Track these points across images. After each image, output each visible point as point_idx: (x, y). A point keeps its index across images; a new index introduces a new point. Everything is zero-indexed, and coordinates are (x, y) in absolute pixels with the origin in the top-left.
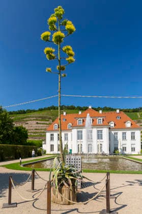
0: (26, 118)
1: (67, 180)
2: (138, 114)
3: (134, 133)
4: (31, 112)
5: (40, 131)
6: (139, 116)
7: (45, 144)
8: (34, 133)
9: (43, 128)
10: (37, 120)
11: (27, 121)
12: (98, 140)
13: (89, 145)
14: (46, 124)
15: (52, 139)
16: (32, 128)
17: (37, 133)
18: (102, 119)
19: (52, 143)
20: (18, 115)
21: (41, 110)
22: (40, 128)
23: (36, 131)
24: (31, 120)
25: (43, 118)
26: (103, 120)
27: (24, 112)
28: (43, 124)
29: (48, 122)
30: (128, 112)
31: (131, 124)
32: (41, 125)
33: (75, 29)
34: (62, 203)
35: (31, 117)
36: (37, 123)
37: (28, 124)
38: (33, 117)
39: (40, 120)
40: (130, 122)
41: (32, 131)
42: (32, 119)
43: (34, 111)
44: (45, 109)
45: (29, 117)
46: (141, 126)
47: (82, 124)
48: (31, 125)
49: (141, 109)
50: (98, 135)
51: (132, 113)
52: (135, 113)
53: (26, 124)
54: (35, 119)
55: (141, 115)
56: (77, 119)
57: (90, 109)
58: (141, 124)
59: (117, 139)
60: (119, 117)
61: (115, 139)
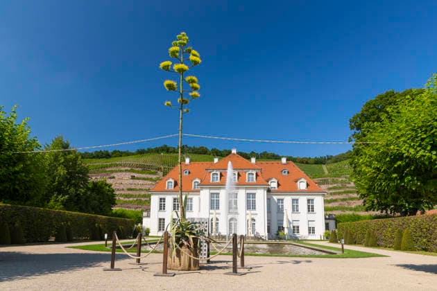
0: (111, 166)
1: (187, 239)
2: (324, 167)
3: (312, 200)
4: (120, 156)
5: (138, 193)
6: (326, 172)
7: (148, 216)
8: (126, 196)
9: (143, 187)
10: (133, 171)
11: (112, 172)
12: (248, 212)
13: (231, 219)
14: (151, 180)
15: (162, 207)
16: (122, 187)
17: (131, 196)
18: (254, 172)
19: (162, 215)
20: (94, 160)
21: (141, 152)
22: (138, 187)
23: (130, 192)
24: (121, 171)
25: (145, 169)
26: (257, 175)
27: (107, 156)
28: (144, 179)
29: (154, 177)
30: (307, 163)
31: (308, 185)
32: (141, 182)
33: (200, 61)
34: (179, 268)
35: (121, 165)
36: (133, 178)
37: (114, 177)
38: (125, 165)
39: (138, 172)
40: (305, 181)
41: (123, 192)
42: (123, 169)
43: (128, 154)
44: (150, 151)
45: (117, 165)
46: (330, 189)
47: (219, 181)
48: (120, 181)
49: (330, 158)
50: (248, 202)
51: (314, 165)
52: (320, 165)
53: (110, 178)
54: (129, 169)
55: (329, 170)
56: (210, 172)
57: (234, 154)
58: (331, 186)
59: (282, 210)
60: (286, 171)
61: (279, 210)
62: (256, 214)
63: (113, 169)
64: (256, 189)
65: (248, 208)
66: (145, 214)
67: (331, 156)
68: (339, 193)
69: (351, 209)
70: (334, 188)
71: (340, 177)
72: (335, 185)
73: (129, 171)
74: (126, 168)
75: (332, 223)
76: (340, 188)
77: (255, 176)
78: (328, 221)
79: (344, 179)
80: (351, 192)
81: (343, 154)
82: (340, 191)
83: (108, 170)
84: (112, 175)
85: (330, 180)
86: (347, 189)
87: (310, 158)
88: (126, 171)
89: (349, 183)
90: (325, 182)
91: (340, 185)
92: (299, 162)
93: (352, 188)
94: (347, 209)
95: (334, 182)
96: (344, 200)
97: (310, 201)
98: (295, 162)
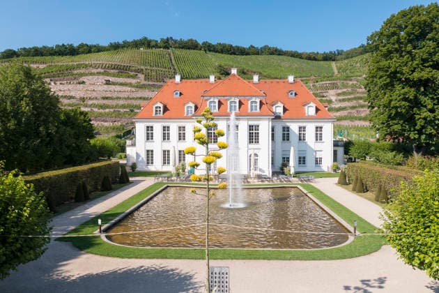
0: (79, 67)
2: (333, 64)
3: (321, 128)
4: (90, 52)
5: (114, 103)
6: (336, 71)
7: (134, 145)
8: (101, 107)
9: (121, 95)
10: (108, 74)
11: (82, 75)
12: (251, 146)
14: (130, 85)
15: (149, 137)
16: (94, 95)
17: (108, 107)
18: (258, 100)
19: (150, 146)
20: (56, 58)
21: (115, 47)
22: (115, 95)
23: (105, 102)
24: (91, 74)
25: (122, 70)
26: (261, 104)
27: (71, 51)
28: (121, 84)
29: (133, 81)
30: (315, 59)
31: (317, 110)
32: (118, 88)
35: (91, 66)
36: (108, 83)
37: (83, 83)
38: (96, 67)
39: (114, 76)
40: (314, 105)
41: (96, 102)
42: (95, 71)
43: (99, 49)
44: (126, 45)
45: (86, 66)
46: (339, 95)
47: (216, 110)
48: (92, 88)
49: (340, 53)
50: (251, 135)
51: (322, 62)
52: (328, 62)
53: (79, 83)
54: (102, 71)
55: (339, 69)
56: (207, 100)
57: (234, 75)
58: (340, 91)
59: (288, 140)
60: (294, 92)
61: (284, 140)
62: (259, 149)
63: (82, 71)
64: (260, 119)
65: (251, 141)
66: (128, 142)
67: (342, 51)
68: (349, 100)
69: (360, 119)
70: (344, 94)
71: (351, 80)
72: (345, 90)
73: (103, 74)
74: (99, 70)
75: (341, 150)
76: (350, 94)
77: (258, 104)
78: (336, 148)
79: (355, 82)
80: (361, 98)
81: (355, 48)
82: (349, 97)
83: (75, 72)
84: (81, 80)
85: (339, 83)
86: (358, 95)
87: (318, 53)
88: (99, 74)
89: (361, 88)
90: (334, 87)
91: (350, 90)
92: (306, 59)
93: (363, 93)
94: (356, 118)
95: (344, 86)
96: (353, 108)
97: (319, 129)
98: (301, 58)
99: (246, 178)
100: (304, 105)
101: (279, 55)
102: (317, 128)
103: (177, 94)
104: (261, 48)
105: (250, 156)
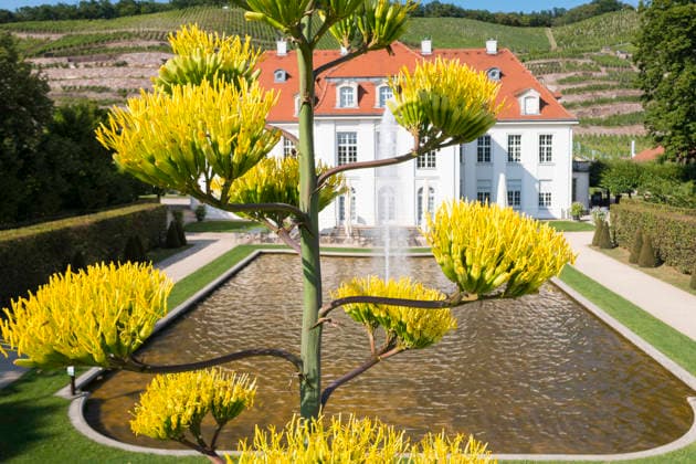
0: (117, 37)
2: (549, 32)
3: (550, 137)
4: (138, 12)
6: (554, 44)
11: (121, 51)
12: (419, 172)
13: (383, 190)
16: (144, 84)
20: (80, 23)
21: (182, 4)
24: (138, 49)
27: (106, 12)
30: (517, 24)
31: (542, 104)
35: (138, 35)
37: (124, 64)
38: (146, 37)
40: (538, 95)
42: (144, 44)
43: (153, 9)
45: (130, 36)
46: (561, 82)
47: (354, 105)
48: (139, 72)
49: (559, 13)
51: (529, 30)
52: (540, 29)
53: (118, 65)
54: (157, 43)
55: (559, 39)
56: (337, 84)
58: (563, 76)
59: (488, 160)
60: (498, 71)
61: (480, 160)
62: (437, 178)
63: (122, 44)
65: (420, 163)
67: (563, 10)
68: (579, 91)
69: (599, 123)
70: (570, 80)
71: (582, 57)
72: (572, 74)
73: (157, 49)
74: (151, 43)
75: (584, 178)
76: (581, 80)
78: (577, 175)
79: (589, 61)
80: (600, 88)
81: (585, 5)
82: (581, 86)
83: (111, 46)
84: (121, 59)
85: (562, 62)
86: (595, 83)
87: (522, 14)
88: (151, 48)
89: (599, 70)
90: (554, 68)
91: (580, 74)
92: (502, 24)
93: (602, 79)
94: (592, 122)
95: (571, 68)
96: (587, 104)
97: (545, 139)
98: (495, 22)
99: (413, 234)
100: (519, 95)
101: (458, 16)
102: (542, 137)
103: (280, 75)
104: (427, 6)
105: (421, 191)
